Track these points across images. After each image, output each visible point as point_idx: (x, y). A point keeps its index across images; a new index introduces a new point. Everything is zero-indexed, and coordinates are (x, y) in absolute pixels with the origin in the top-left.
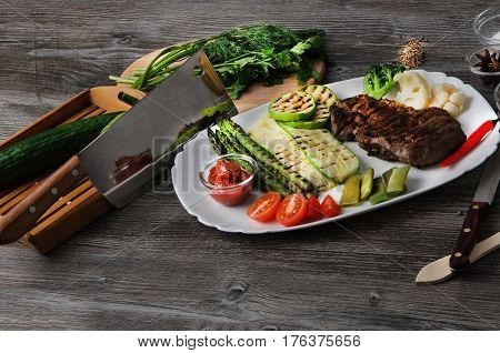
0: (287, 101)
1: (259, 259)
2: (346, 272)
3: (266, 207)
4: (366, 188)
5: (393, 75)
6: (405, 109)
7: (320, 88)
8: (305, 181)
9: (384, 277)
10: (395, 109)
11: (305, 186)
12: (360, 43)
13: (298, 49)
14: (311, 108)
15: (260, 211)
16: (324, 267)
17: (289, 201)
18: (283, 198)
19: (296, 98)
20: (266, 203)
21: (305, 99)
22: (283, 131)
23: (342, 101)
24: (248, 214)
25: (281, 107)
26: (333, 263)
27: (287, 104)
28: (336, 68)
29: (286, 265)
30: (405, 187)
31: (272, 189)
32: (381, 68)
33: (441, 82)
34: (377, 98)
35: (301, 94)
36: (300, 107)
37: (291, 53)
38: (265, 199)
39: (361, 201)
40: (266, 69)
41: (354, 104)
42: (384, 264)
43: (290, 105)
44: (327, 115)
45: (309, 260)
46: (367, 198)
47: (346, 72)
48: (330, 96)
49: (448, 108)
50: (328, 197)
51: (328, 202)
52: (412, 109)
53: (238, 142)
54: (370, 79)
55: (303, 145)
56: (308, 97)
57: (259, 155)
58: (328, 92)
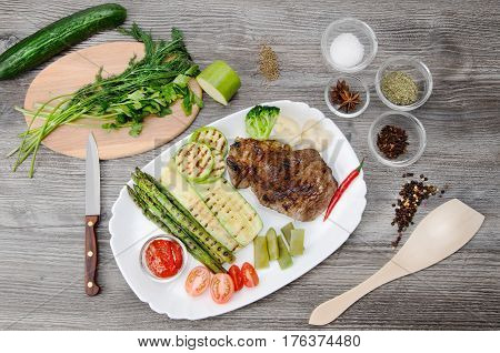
8: (226, 253)
12: (221, 47)
19: (195, 150)
23: (232, 146)
27: (188, 158)
41: (243, 151)
58: (217, 134)
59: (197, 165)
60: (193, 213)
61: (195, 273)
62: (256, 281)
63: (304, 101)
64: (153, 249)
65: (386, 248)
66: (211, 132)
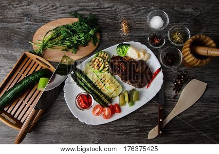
1: (100, 129)
9: (138, 136)
12: (108, 20)
13: (91, 32)
17: (105, 109)
19: (97, 60)
23: (111, 59)
24: (93, 113)
26: (122, 130)
27: (95, 63)
34: (122, 56)
35: (98, 58)
37: (89, 34)
41: (115, 61)
44: (108, 66)
47: (106, 36)
50: (116, 104)
55: (104, 83)
58: (106, 54)
59: (98, 65)
60: (96, 84)
61: (96, 107)
62: (120, 111)
63: (140, 42)
64: (81, 98)
66: (103, 53)
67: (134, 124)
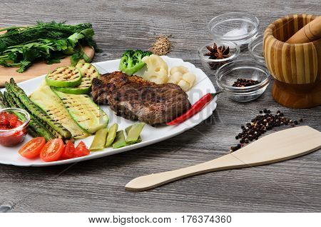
0: (61, 73)
1: (26, 186)
2: (89, 197)
3: (33, 148)
4: (111, 138)
5: (142, 58)
6: (149, 84)
7: (87, 65)
8: (65, 130)
9: (117, 202)
10: (141, 83)
11: (65, 134)
12: (123, 37)
13: (74, 38)
14: (78, 79)
15: (29, 150)
16: (73, 193)
17: (50, 143)
18: (46, 141)
19: (67, 71)
20: (33, 144)
21: (74, 72)
22: (54, 95)
23: (102, 76)
24: (20, 152)
25: (55, 77)
26: (81, 191)
27: (60, 75)
28: (102, 54)
29: (46, 191)
30: (139, 137)
31: (40, 135)
32: (134, 53)
33: (178, 65)
34: (129, 74)
35: (71, 68)
36: (69, 77)
37: (68, 40)
38: (33, 142)
39: (105, 147)
40: (48, 51)
41: (110, 78)
42: (118, 192)
43: (62, 76)
44: (90, 85)
45: (62, 188)
46: (111, 145)
47: (109, 57)
48: (94, 71)
49: (181, 84)
50: (82, 143)
51: (81, 146)
52: (154, 84)
53: (20, 101)
54: (125, 61)
55: (68, 105)
56: (77, 71)
57: (33, 111)
58: (92, 69)
59: (66, 78)
60: (48, 113)
65: (224, 152)
67: (115, 183)
